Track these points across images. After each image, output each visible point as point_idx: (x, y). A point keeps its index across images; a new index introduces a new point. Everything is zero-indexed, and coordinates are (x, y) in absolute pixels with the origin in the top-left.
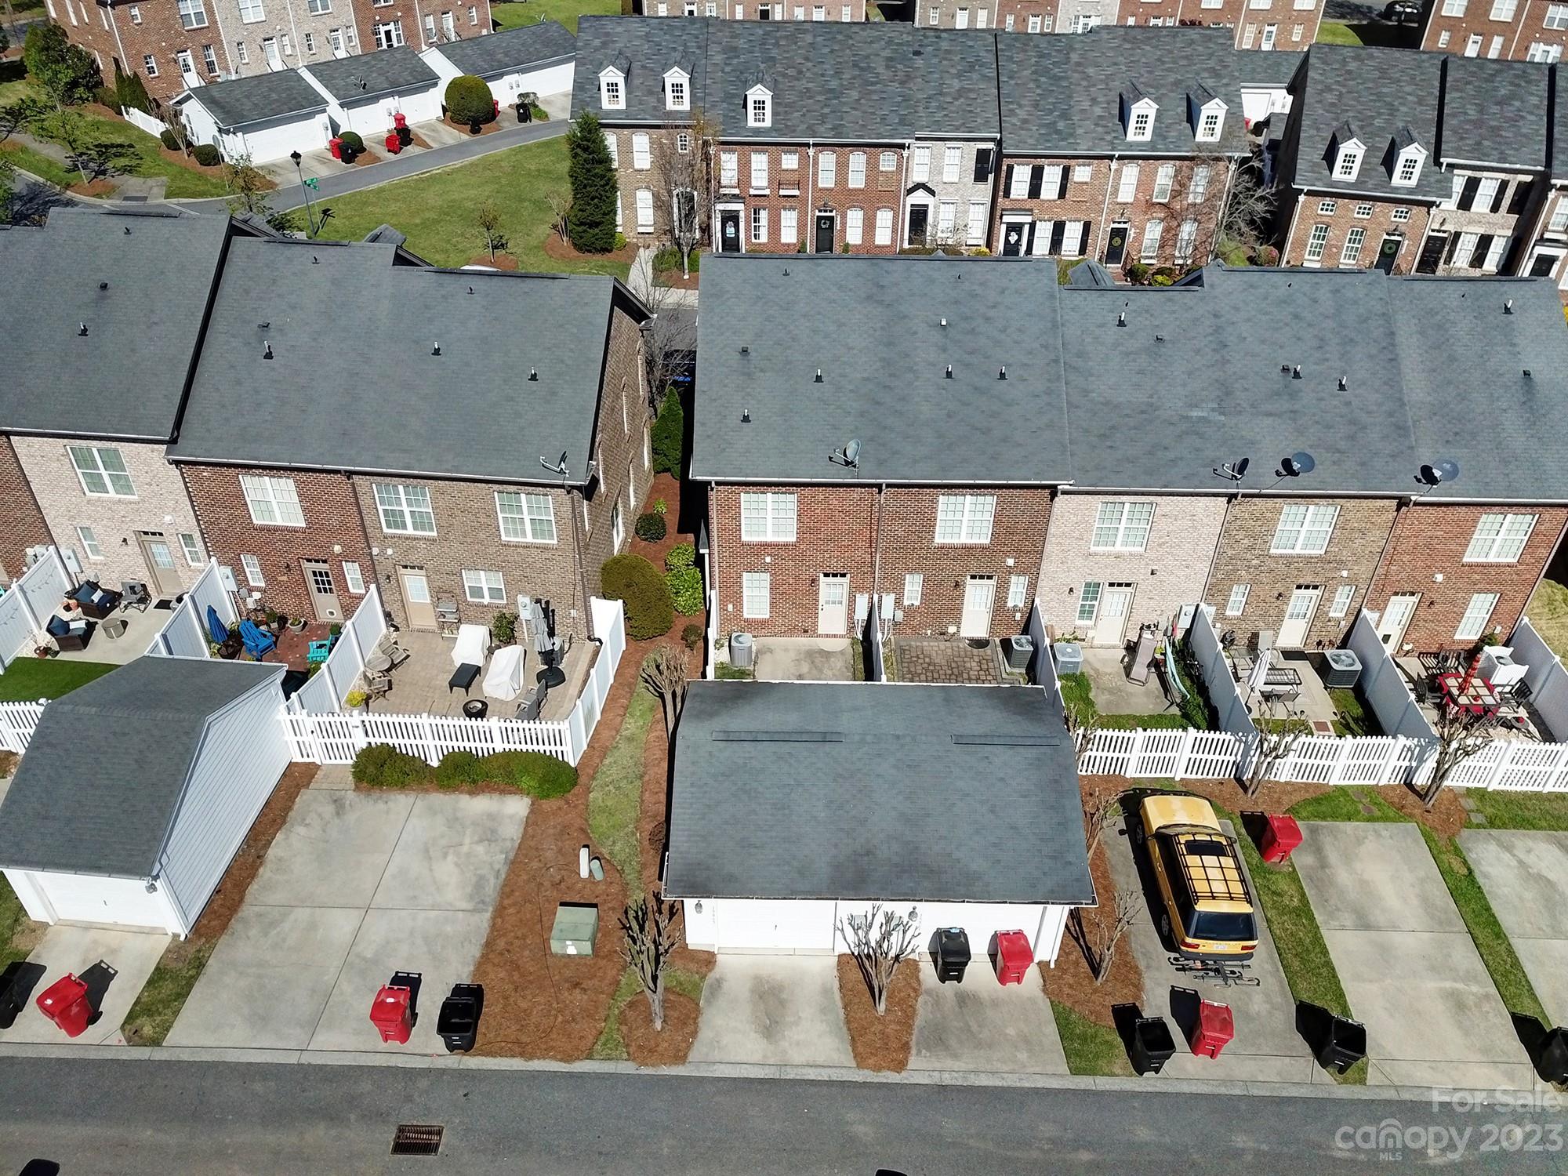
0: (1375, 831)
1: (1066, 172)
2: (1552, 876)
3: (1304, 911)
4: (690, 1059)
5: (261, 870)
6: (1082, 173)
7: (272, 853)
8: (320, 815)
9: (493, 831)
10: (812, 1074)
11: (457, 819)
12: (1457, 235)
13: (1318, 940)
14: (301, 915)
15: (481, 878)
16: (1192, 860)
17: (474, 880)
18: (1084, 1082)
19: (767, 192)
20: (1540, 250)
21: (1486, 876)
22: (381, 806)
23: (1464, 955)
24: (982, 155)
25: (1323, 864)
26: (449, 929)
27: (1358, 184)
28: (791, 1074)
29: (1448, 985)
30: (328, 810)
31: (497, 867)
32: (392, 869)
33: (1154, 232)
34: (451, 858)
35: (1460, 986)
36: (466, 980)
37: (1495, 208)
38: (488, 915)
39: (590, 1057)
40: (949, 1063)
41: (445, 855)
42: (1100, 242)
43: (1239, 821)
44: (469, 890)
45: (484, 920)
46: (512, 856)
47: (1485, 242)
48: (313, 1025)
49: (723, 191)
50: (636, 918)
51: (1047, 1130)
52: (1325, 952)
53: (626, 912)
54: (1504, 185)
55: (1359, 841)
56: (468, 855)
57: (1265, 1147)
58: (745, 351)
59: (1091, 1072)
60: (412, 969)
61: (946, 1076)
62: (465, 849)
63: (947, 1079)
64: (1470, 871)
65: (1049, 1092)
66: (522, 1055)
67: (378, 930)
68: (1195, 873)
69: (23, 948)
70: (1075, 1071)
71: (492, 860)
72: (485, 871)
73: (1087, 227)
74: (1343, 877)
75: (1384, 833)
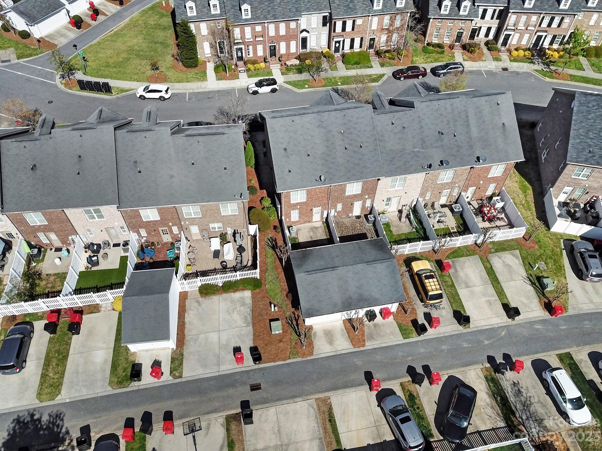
0: (468, 259)
1: (354, 22)
2: (510, 264)
3: (453, 285)
4: (314, 354)
5: (186, 326)
6: (359, 22)
7: (187, 320)
8: (194, 307)
9: (244, 302)
10: (344, 352)
11: (232, 301)
12: (481, 28)
13: (457, 293)
14: (202, 336)
15: (246, 316)
16: (427, 281)
17: (244, 317)
18: (407, 341)
19: (252, 40)
20: (506, 33)
21: (495, 267)
22: (210, 300)
23: (491, 290)
24: (325, 18)
25: (456, 271)
26: (243, 332)
27: (449, 15)
28: (339, 353)
29: (487, 299)
30: (196, 304)
31: (248, 312)
32: (221, 319)
33: (384, 38)
34: (235, 312)
35: (490, 298)
36: (252, 345)
37: (492, 18)
38: (251, 327)
39: (290, 359)
40: (375, 343)
41: (234, 312)
42: (366, 43)
43: (435, 262)
44: (244, 320)
45: (250, 328)
46: (251, 308)
47: (489, 29)
48: (218, 364)
49: (236, 41)
50: (290, 320)
51: (400, 354)
52: (459, 296)
53: (286, 319)
54: (495, 10)
55: (465, 262)
56: (240, 310)
57: (449, 348)
58: (285, 149)
59: (408, 338)
60: (237, 345)
61: (375, 346)
62: (238, 309)
63: (376, 346)
64: (491, 267)
65: (399, 344)
66: (273, 362)
67: (224, 336)
68: (428, 284)
69: (133, 360)
70: (404, 338)
71: (247, 310)
72: (246, 314)
73: (362, 39)
74: (461, 274)
75: (471, 259)
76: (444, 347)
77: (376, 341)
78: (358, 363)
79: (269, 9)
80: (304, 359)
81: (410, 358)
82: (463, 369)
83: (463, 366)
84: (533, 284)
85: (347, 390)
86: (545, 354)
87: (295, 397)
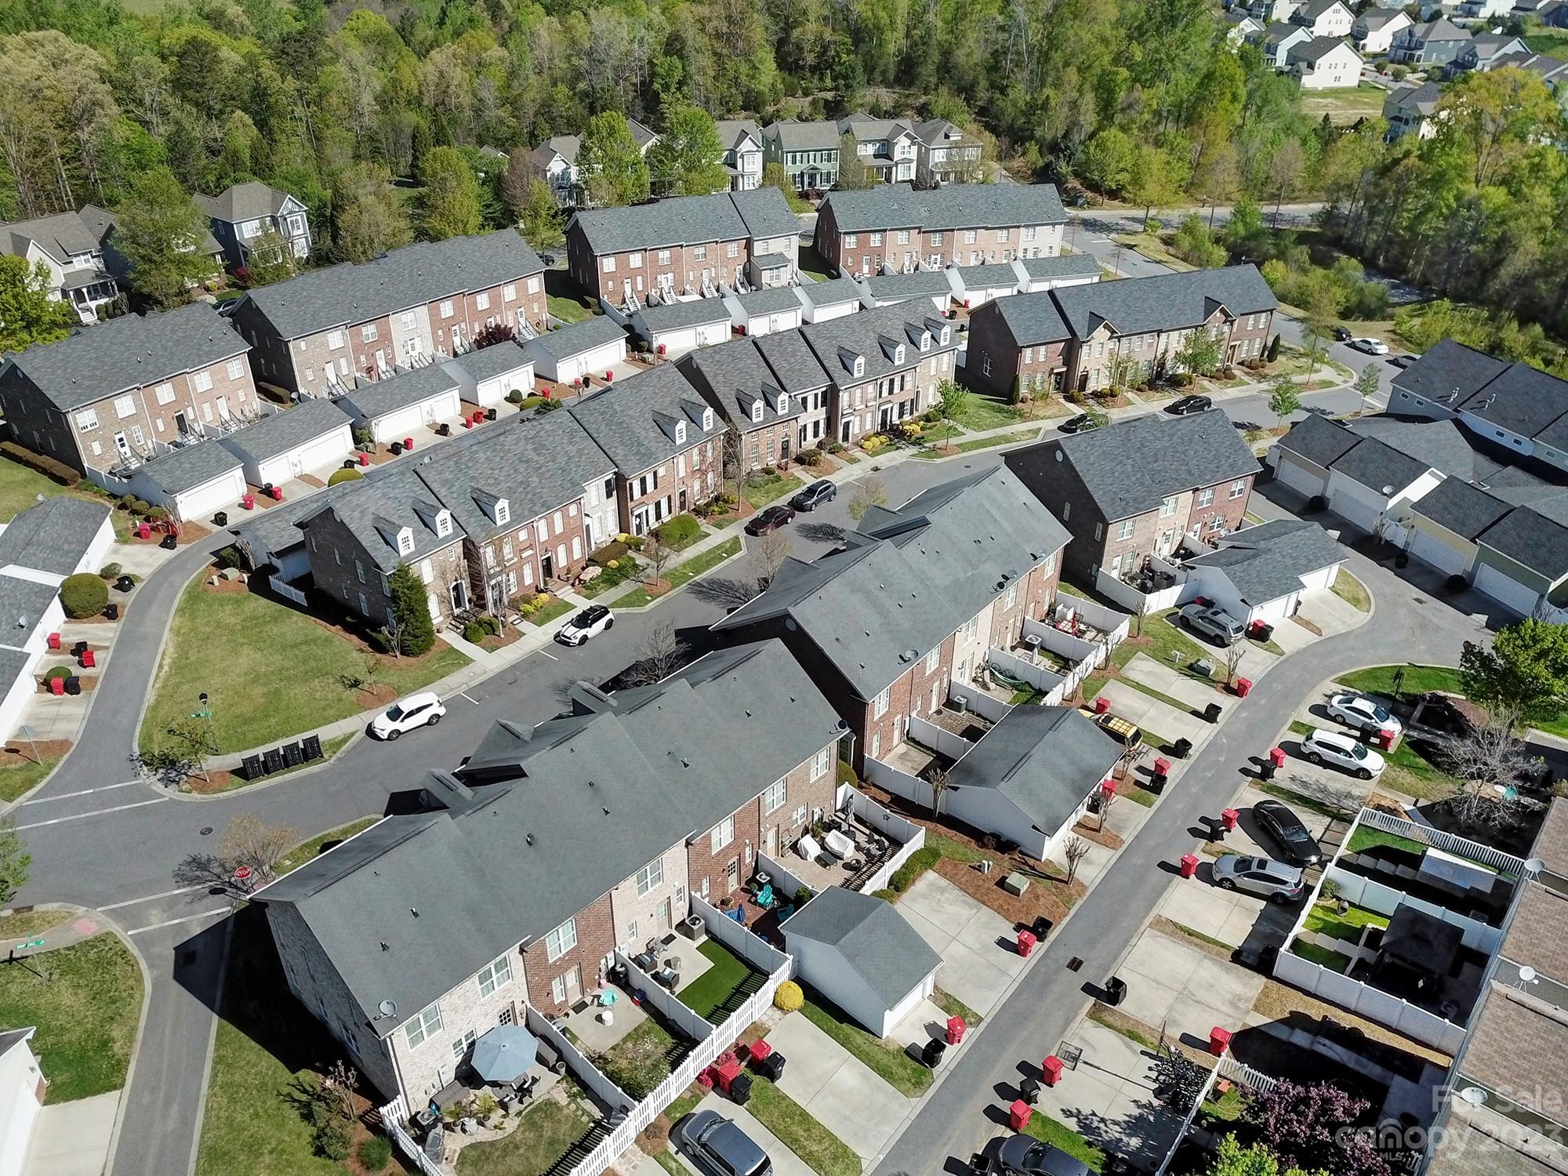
1: (655, 473)
4: (1089, 884)
6: (661, 472)
9: (940, 888)
10: (1113, 862)
11: (923, 895)
12: (805, 426)
15: (963, 901)
16: (1110, 725)
17: (962, 903)
18: (1155, 807)
19: (516, 559)
20: (844, 421)
21: (1139, 680)
23: (1165, 706)
24: (608, 483)
26: (983, 920)
27: (765, 420)
28: (1109, 866)
29: (1172, 717)
31: (960, 895)
32: (938, 923)
33: (697, 485)
34: (945, 905)
35: (1174, 715)
37: (816, 408)
38: (984, 907)
39: (1069, 909)
40: (1130, 830)
41: (943, 907)
42: (676, 502)
44: (967, 907)
45: (986, 909)
46: (957, 888)
47: (816, 424)
48: (1003, 972)
49: (492, 571)
54: (816, 395)
55: (1110, 692)
56: (947, 900)
57: (1199, 785)
58: (837, 640)
59: (1153, 804)
60: (997, 937)
62: (943, 899)
63: (1134, 834)
64: (1137, 683)
65: (1153, 816)
67: (969, 940)
68: (1116, 728)
70: (1150, 806)
71: (955, 894)
72: (960, 899)
73: (669, 498)
74: (1120, 708)
75: (1110, 687)
76: (1194, 790)
77: (1127, 828)
78: (1140, 862)
79: (530, 496)
80: (1085, 898)
81: (1179, 822)
82: (1235, 797)
83: (1232, 795)
84: (1192, 677)
85: (1165, 895)
86: (1279, 736)
87: (1127, 941)
